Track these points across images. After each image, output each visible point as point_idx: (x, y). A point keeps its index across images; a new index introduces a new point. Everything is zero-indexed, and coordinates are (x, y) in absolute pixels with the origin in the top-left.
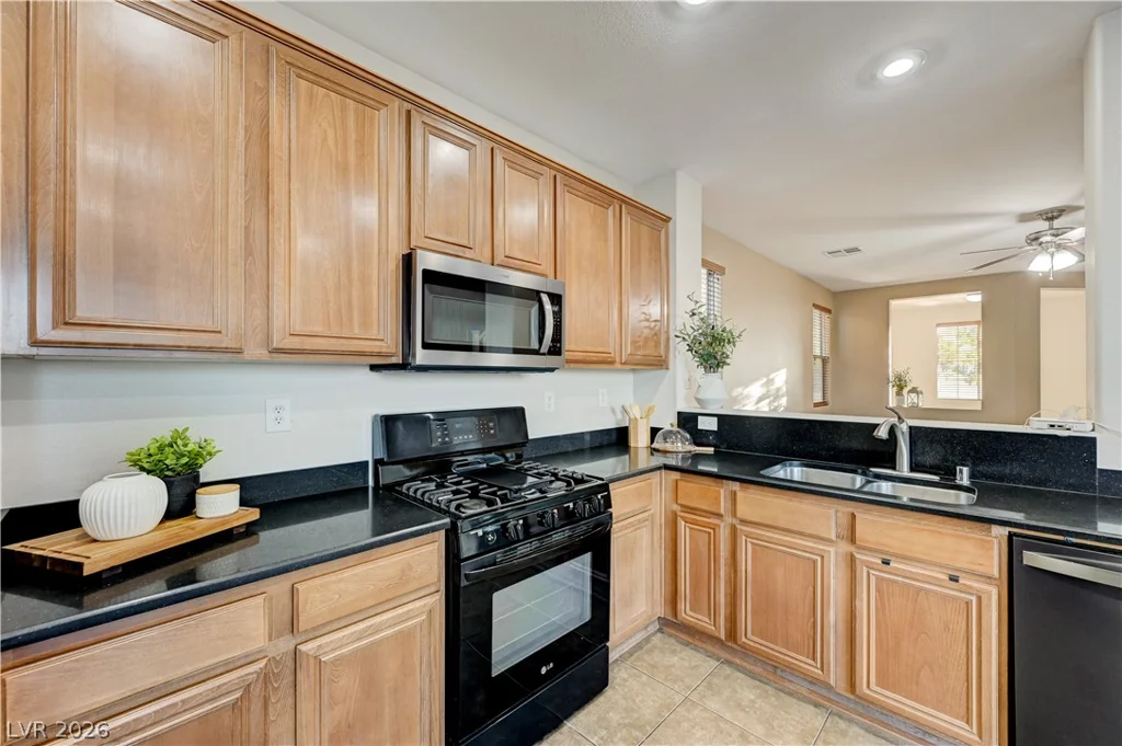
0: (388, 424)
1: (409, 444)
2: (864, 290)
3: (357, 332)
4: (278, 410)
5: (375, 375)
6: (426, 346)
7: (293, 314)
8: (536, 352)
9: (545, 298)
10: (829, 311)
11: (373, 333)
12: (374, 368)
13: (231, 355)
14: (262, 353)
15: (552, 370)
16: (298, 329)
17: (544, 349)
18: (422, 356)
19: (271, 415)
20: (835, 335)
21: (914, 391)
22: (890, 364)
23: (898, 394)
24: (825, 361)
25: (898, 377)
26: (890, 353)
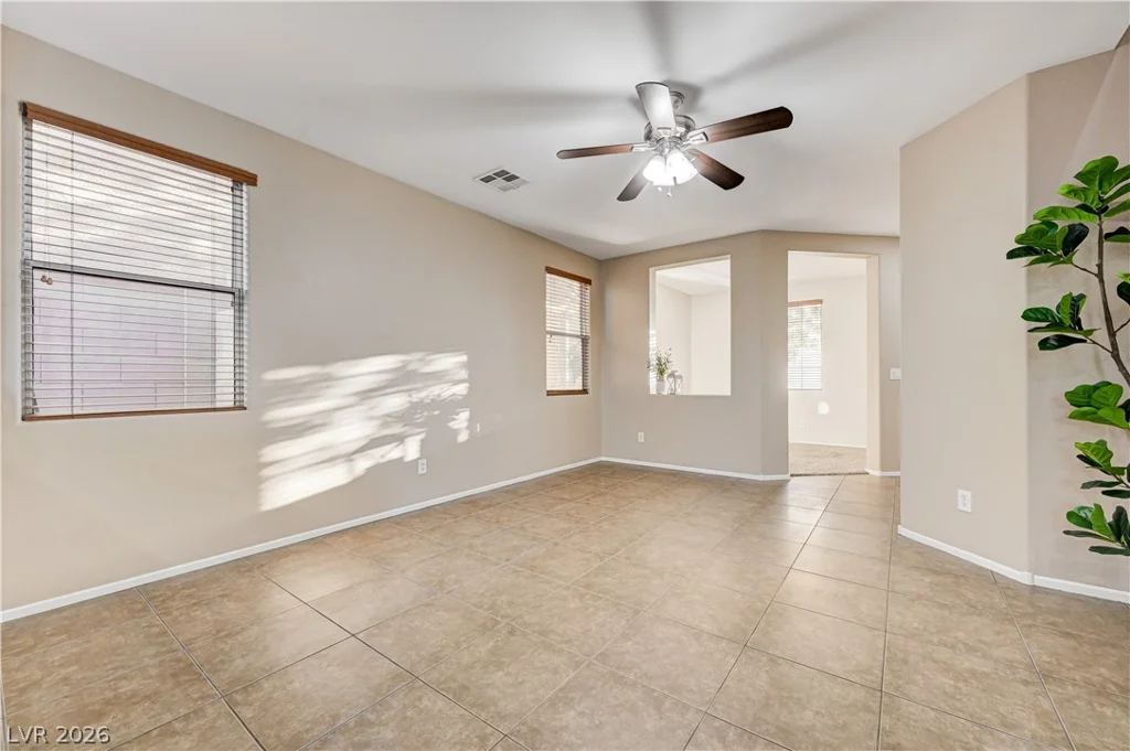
10: (588, 280)
20: (597, 312)
21: (672, 375)
22: (653, 343)
23: (660, 380)
24: (584, 340)
25: (659, 359)
26: (652, 332)
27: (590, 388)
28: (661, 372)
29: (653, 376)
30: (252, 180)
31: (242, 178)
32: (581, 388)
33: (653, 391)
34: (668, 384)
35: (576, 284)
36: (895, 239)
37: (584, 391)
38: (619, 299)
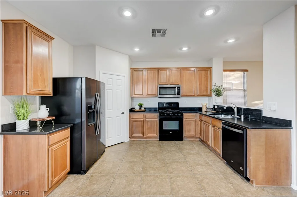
0: (159, 103)
6: (160, 95)
8: (175, 95)
9: (177, 88)
15: (180, 97)
17: (177, 94)
18: (159, 96)
19: (148, 102)
30: (247, 71)
31: (245, 71)
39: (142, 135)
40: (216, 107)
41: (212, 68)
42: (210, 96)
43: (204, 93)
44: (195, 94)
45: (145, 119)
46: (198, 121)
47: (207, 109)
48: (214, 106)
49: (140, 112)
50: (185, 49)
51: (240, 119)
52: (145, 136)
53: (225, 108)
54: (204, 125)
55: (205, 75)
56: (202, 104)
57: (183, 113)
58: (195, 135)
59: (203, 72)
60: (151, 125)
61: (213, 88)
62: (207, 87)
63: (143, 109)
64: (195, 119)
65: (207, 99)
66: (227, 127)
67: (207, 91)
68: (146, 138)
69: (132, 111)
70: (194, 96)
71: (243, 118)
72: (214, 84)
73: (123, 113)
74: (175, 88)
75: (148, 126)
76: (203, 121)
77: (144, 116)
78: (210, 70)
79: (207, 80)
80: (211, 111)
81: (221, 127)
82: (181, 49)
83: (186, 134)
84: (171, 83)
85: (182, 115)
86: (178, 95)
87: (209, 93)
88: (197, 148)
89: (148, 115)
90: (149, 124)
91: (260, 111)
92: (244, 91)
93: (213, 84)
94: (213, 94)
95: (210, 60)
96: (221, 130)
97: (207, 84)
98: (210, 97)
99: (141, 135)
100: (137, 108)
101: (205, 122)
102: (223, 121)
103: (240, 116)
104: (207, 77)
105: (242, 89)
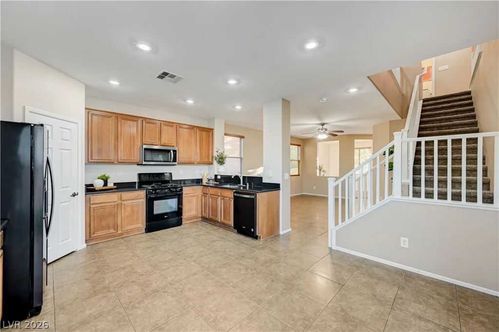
0: (140, 175)
1: (144, 179)
2: (306, 139)
3: (132, 159)
4: (120, 172)
5: (138, 166)
6: (145, 161)
7: (122, 156)
8: (170, 162)
9: (172, 151)
10: (300, 146)
11: (136, 159)
12: (138, 165)
13: (112, 163)
14: (117, 163)
15: (175, 165)
16: (123, 159)
18: (144, 163)
20: (303, 153)
21: (323, 171)
22: (318, 162)
23: (320, 172)
24: (299, 161)
25: (320, 167)
26: (318, 159)
27: (300, 174)
28: (320, 170)
29: (318, 171)
30: (244, 137)
31: (242, 137)
32: (297, 174)
33: (318, 175)
34: (322, 173)
35: (297, 146)
36: (372, 135)
37: (299, 175)
38: (308, 150)
39: (115, 230)
40: (219, 177)
41: (213, 129)
42: (212, 163)
43: (206, 160)
44: (194, 161)
45: (120, 202)
46: (200, 196)
47: (209, 181)
48: (216, 176)
49: (105, 190)
50: (190, 102)
51: (246, 187)
52: (119, 232)
53: (233, 177)
54: (210, 199)
55: (206, 138)
56: (201, 174)
57: (182, 187)
58: (196, 214)
59: (204, 133)
60: (132, 211)
61: (215, 154)
62: (209, 153)
63: (110, 185)
64: (197, 194)
65: (206, 167)
66: (238, 195)
67: (209, 159)
68: (121, 234)
69: (90, 189)
70: (194, 163)
71: (248, 186)
72: (217, 150)
73: (74, 195)
74: (169, 151)
75: (127, 213)
76: (208, 194)
77: (120, 197)
78: (211, 132)
79: (208, 144)
80: (214, 182)
81: (233, 197)
82: (185, 100)
83: (185, 215)
84: (162, 144)
85: (182, 190)
86: (173, 161)
87: (210, 160)
88: (204, 228)
89: (127, 195)
90: (128, 209)
91: (261, 178)
92: (241, 159)
93: (215, 150)
94: (215, 162)
95: (211, 120)
96: (233, 200)
97: (209, 150)
98: (210, 166)
99: (112, 231)
100: (99, 184)
101: (211, 195)
102: (234, 191)
103: (246, 185)
104: (209, 140)
105: (239, 157)
